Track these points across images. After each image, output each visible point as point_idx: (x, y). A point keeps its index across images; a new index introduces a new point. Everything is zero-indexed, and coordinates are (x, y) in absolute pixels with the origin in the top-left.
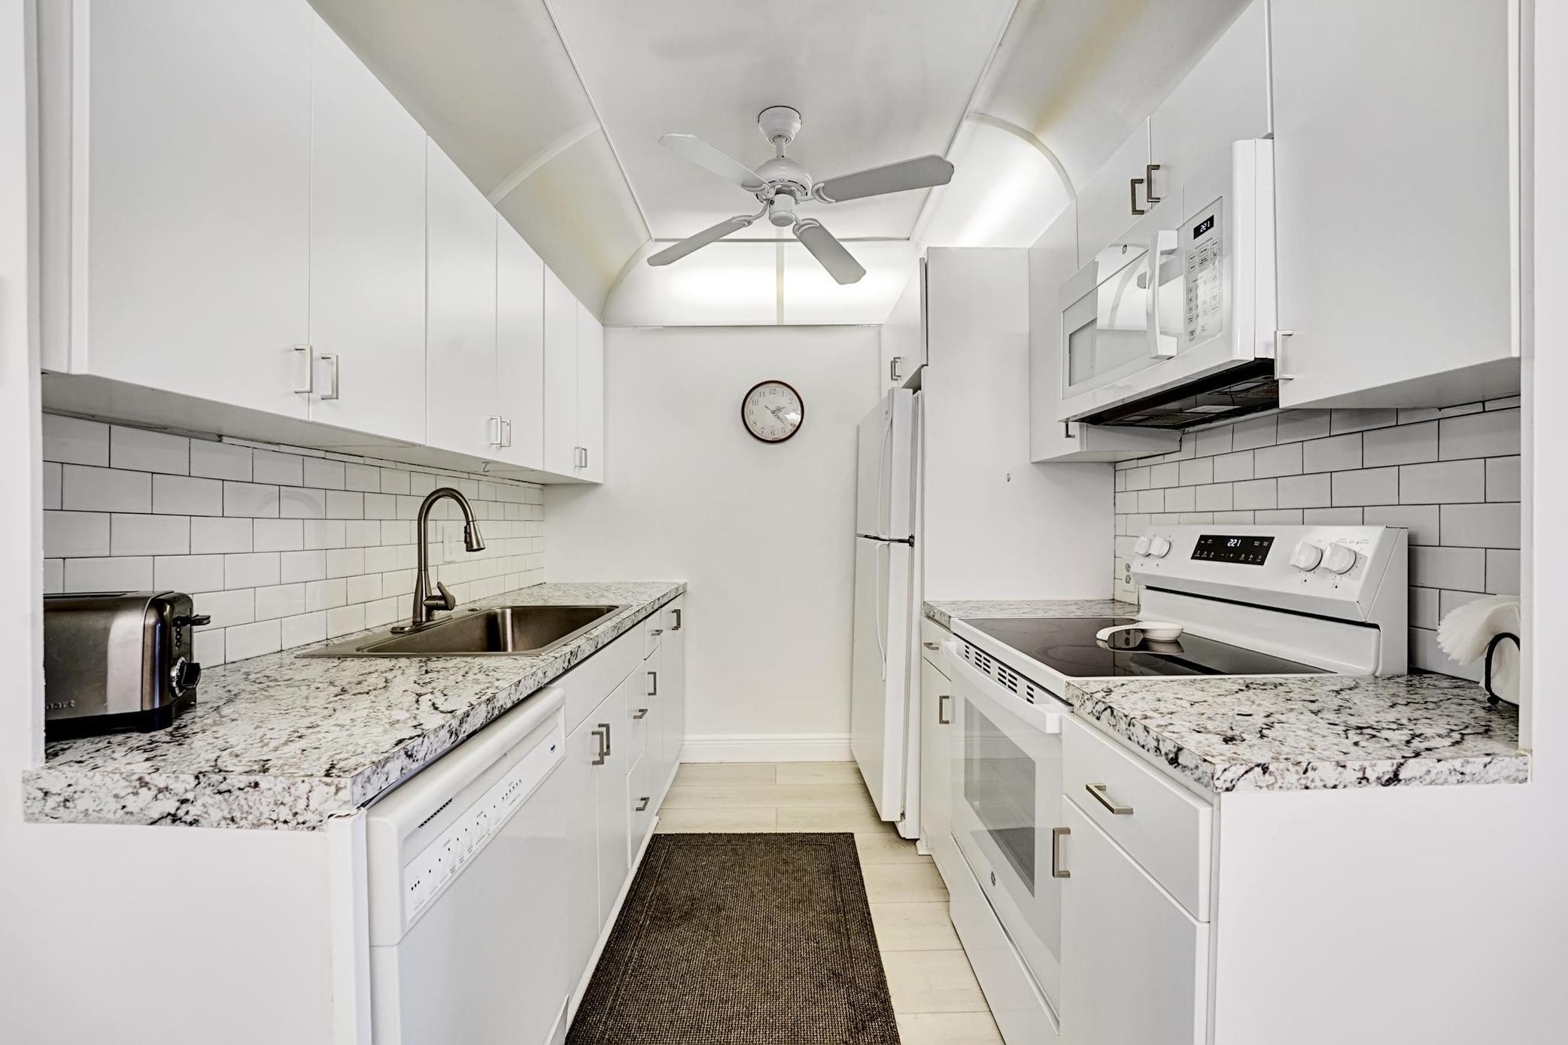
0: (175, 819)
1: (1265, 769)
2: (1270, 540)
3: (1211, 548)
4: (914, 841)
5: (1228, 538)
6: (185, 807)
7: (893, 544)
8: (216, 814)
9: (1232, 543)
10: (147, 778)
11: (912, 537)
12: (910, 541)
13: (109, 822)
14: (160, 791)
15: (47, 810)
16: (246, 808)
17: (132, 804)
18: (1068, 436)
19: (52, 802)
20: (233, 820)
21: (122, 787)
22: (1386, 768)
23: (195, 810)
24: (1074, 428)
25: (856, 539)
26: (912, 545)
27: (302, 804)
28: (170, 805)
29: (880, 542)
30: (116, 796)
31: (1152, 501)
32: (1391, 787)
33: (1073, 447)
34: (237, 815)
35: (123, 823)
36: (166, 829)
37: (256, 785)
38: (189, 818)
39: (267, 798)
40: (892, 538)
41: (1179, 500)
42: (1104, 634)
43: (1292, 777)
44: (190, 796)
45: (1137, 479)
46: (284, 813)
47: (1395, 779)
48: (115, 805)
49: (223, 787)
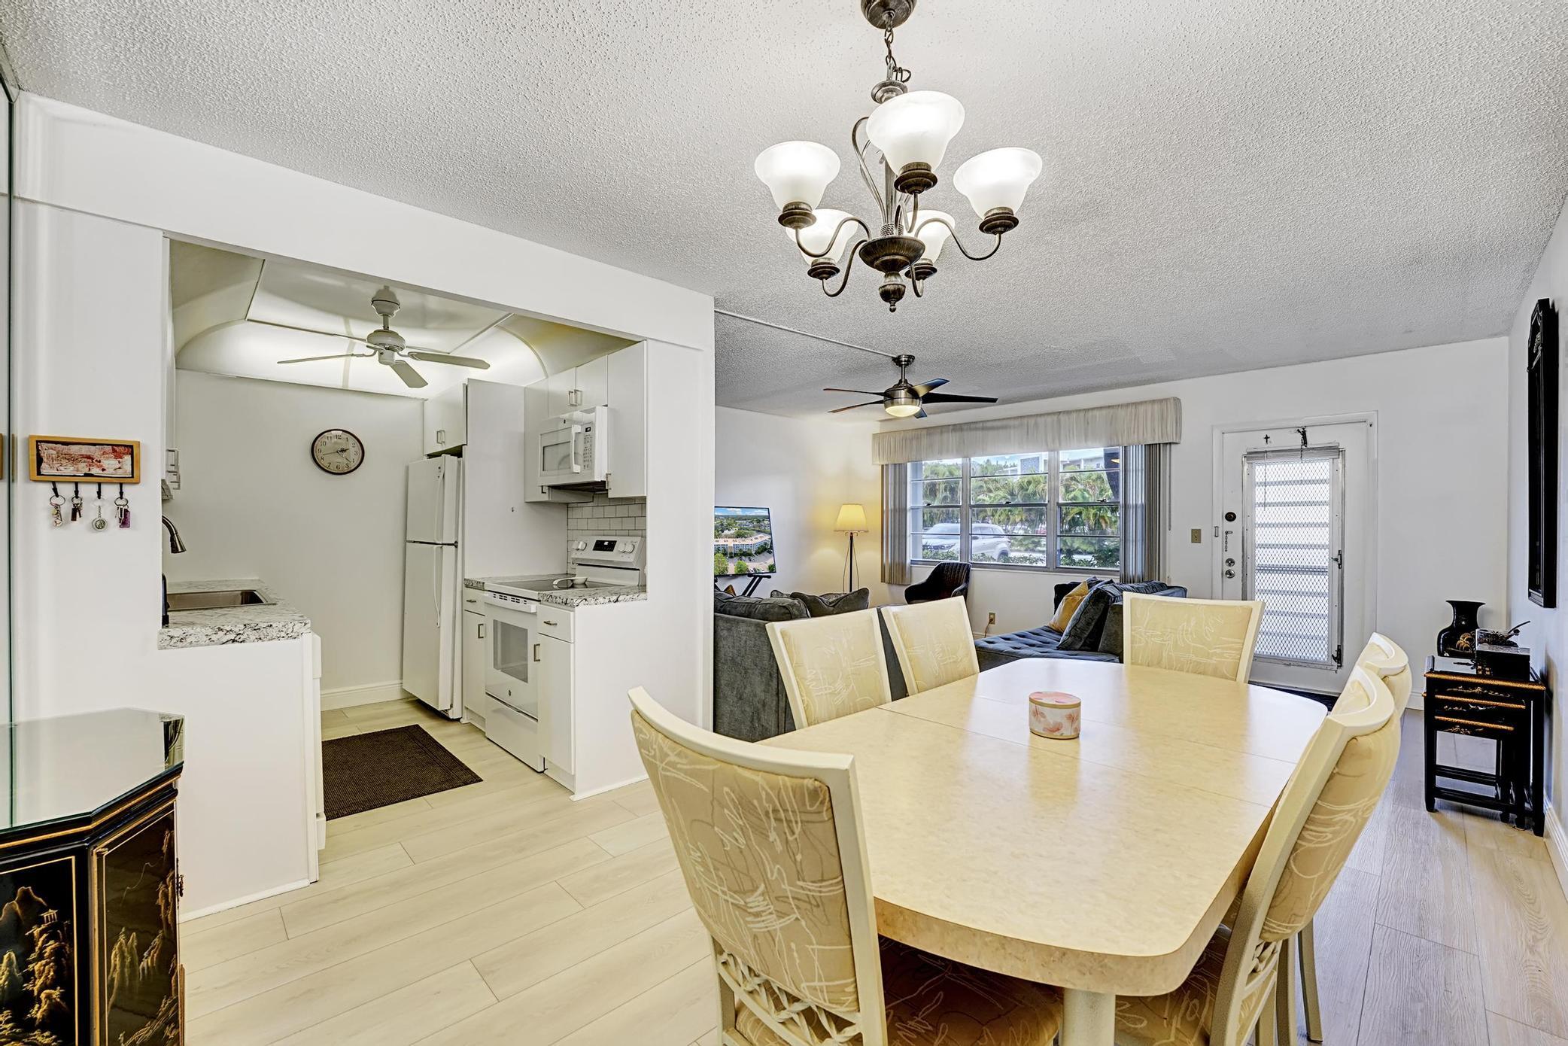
0: (234, 641)
1: (586, 600)
2: (615, 542)
3: (600, 546)
4: (458, 720)
5: (604, 541)
6: (239, 637)
7: (444, 546)
8: (252, 638)
9: (606, 543)
10: (222, 627)
11: (456, 542)
12: (455, 545)
13: (202, 645)
14: (228, 631)
15: (171, 644)
16: (266, 634)
17: (214, 637)
18: (542, 492)
19: (174, 640)
20: (260, 639)
21: (209, 631)
22: (614, 598)
23: (243, 637)
24: (546, 490)
25: (406, 545)
26: (456, 547)
27: (290, 630)
28: (232, 636)
29: (436, 546)
30: (207, 635)
31: (582, 524)
32: (616, 603)
33: (545, 498)
34: (262, 637)
35: (208, 645)
36: (230, 645)
37: (271, 625)
38: (240, 640)
39: (277, 629)
40: (444, 542)
41: (592, 524)
42: (555, 582)
43: (593, 602)
44: (242, 632)
45: (576, 513)
46: (283, 634)
47: (617, 601)
48: (205, 638)
49: (256, 628)
